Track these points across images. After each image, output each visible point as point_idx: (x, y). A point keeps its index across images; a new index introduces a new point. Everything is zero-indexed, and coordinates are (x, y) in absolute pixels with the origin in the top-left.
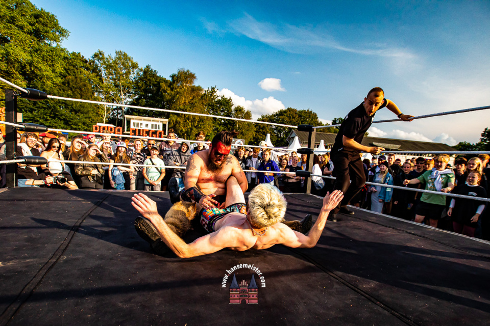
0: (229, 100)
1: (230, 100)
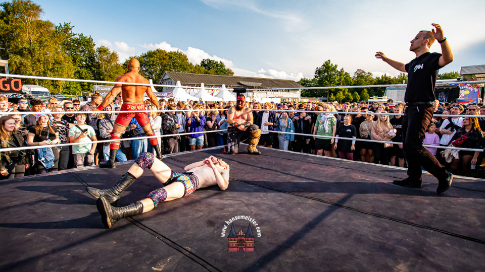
0: (89, 39)
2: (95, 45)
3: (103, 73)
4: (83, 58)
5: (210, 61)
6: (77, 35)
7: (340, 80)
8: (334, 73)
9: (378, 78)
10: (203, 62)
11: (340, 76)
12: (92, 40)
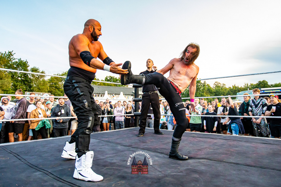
0: (25, 62)
1: (27, 62)
2: (29, 66)
3: (33, 85)
4: (19, 75)
5: (112, 78)
6: (17, 59)
7: (204, 89)
8: (199, 84)
9: (230, 88)
10: (106, 78)
11: (204, 86)
12: (28, 62)
